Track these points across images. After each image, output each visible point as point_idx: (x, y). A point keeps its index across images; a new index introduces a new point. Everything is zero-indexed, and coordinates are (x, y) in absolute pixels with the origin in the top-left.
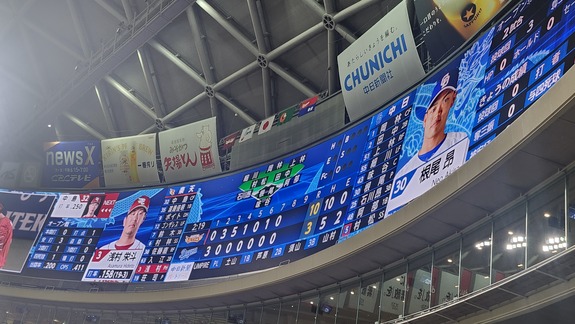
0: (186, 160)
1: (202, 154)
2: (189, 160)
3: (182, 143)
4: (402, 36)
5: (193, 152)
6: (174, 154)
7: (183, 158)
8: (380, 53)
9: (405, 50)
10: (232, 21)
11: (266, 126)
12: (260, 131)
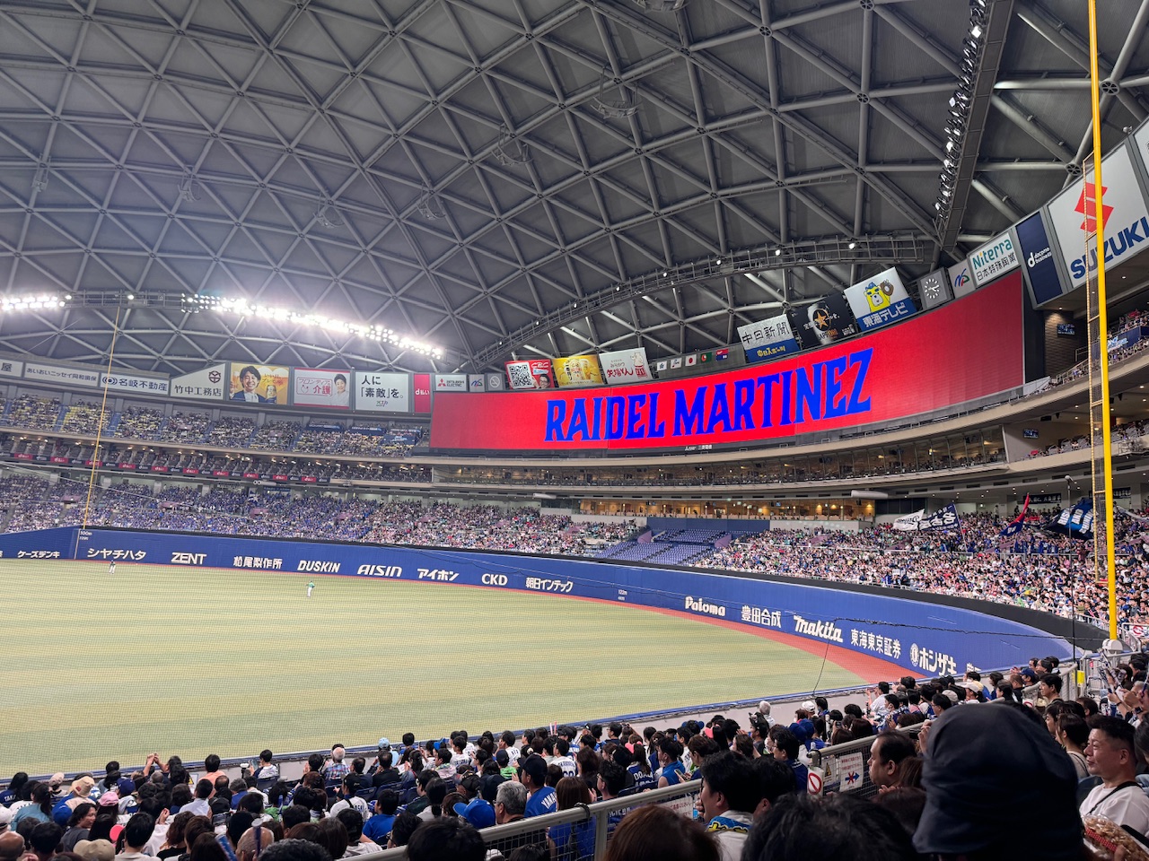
0: (624, 372)
1: (637, 369)
2: (627, 372)
3: (620, 362)
5: (630, 367)
6: (615, 368)
7: (622, 370)
10: (658, 301)
11: (691, 361)
12: (687, 364)
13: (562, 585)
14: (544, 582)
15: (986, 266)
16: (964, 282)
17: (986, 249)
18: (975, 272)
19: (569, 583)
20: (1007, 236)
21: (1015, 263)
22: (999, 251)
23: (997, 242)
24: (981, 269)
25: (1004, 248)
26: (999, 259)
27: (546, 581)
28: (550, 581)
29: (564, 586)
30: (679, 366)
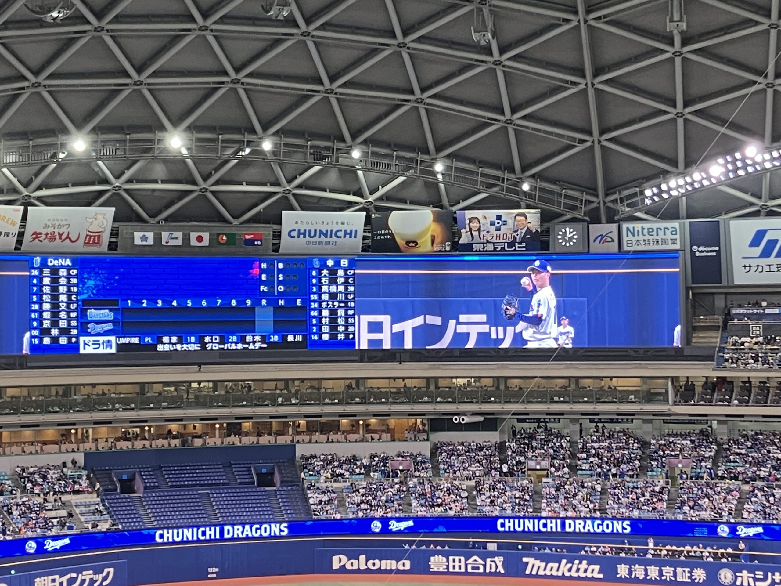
0: (64, 237)
1: (87, 235)
2: (68, 237)
3: (64, 223)
4: (356, 231)
5: (77, 231)
6: (50, 230)
7: (60, 235)
8: (332, 231)
9: (355, 237)
11: (200, 239)
12: (194, 242)
13: (95, 577)
14: (65, 579)
15: (641, 238)
16: (606, 241)
17: (647, 226)
18: (625, 238)
19: (106, 570)
20: (676, 224)
21: (677, 247)
22: (661, 233)
23: (663, 225)
24: (634, 239)
25: (668, 233)
26: (659, 238)
27: (68, 576)
28: (74, 575)
29: (99, 577)
30: (179, 242)
